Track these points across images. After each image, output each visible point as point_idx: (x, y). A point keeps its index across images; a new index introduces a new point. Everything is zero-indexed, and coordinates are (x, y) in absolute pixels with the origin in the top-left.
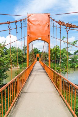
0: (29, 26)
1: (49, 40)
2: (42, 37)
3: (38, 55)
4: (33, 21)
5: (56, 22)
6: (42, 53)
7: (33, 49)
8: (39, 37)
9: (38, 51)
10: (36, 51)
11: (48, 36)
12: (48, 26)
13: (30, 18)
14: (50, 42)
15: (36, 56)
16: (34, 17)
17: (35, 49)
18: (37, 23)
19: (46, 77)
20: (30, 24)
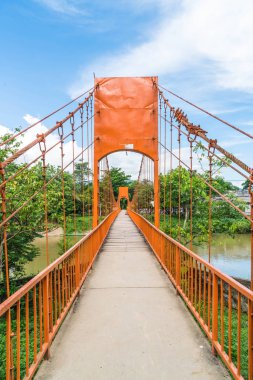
0: (99, 112)
1: (156, 153)
2: (136, 143)
3: (123, 192)
4: (112, 97)
5: (172, 109)
6: (136, 183)
7: (107, 172)
8: (128, 141)
9: (125, 178)
10: (117, 180)
11: (154, 139)
12: (151, 111)
13: (101, 88)
14: (157, 157)
15: (116, 194)
16: (113, 87)
17: (115, 171)
18: (122, 103)
19: (146, 255)
20: (103, 106)
